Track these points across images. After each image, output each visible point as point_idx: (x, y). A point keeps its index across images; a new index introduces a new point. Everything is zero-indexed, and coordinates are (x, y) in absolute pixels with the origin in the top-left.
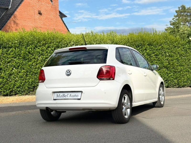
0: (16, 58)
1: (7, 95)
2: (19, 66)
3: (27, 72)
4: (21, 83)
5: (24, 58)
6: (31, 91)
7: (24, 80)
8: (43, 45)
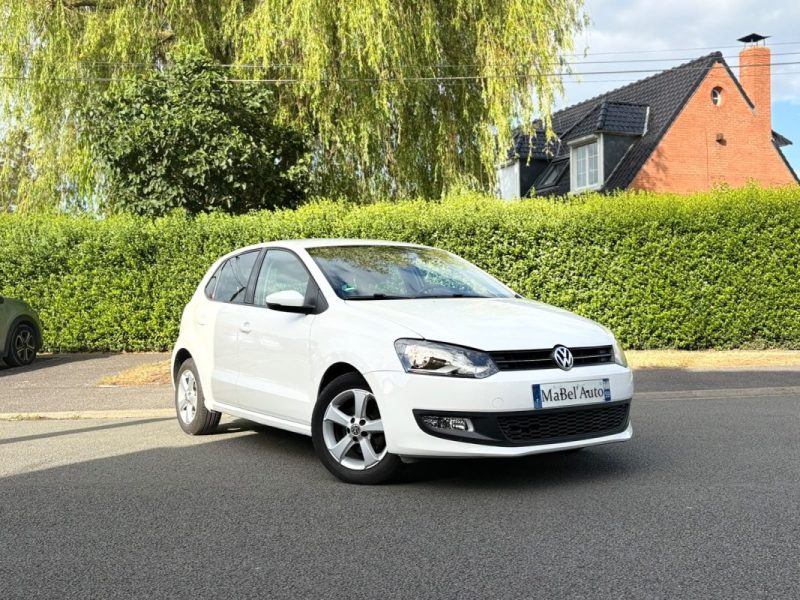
0: (710, 257)
1: (687, 348)
2: (717, 278)
3: (740, 291)
4: (724, 321)
5: (732, 258)
6: (747, 340)
7: (729, 312)
8: (780, 222)
